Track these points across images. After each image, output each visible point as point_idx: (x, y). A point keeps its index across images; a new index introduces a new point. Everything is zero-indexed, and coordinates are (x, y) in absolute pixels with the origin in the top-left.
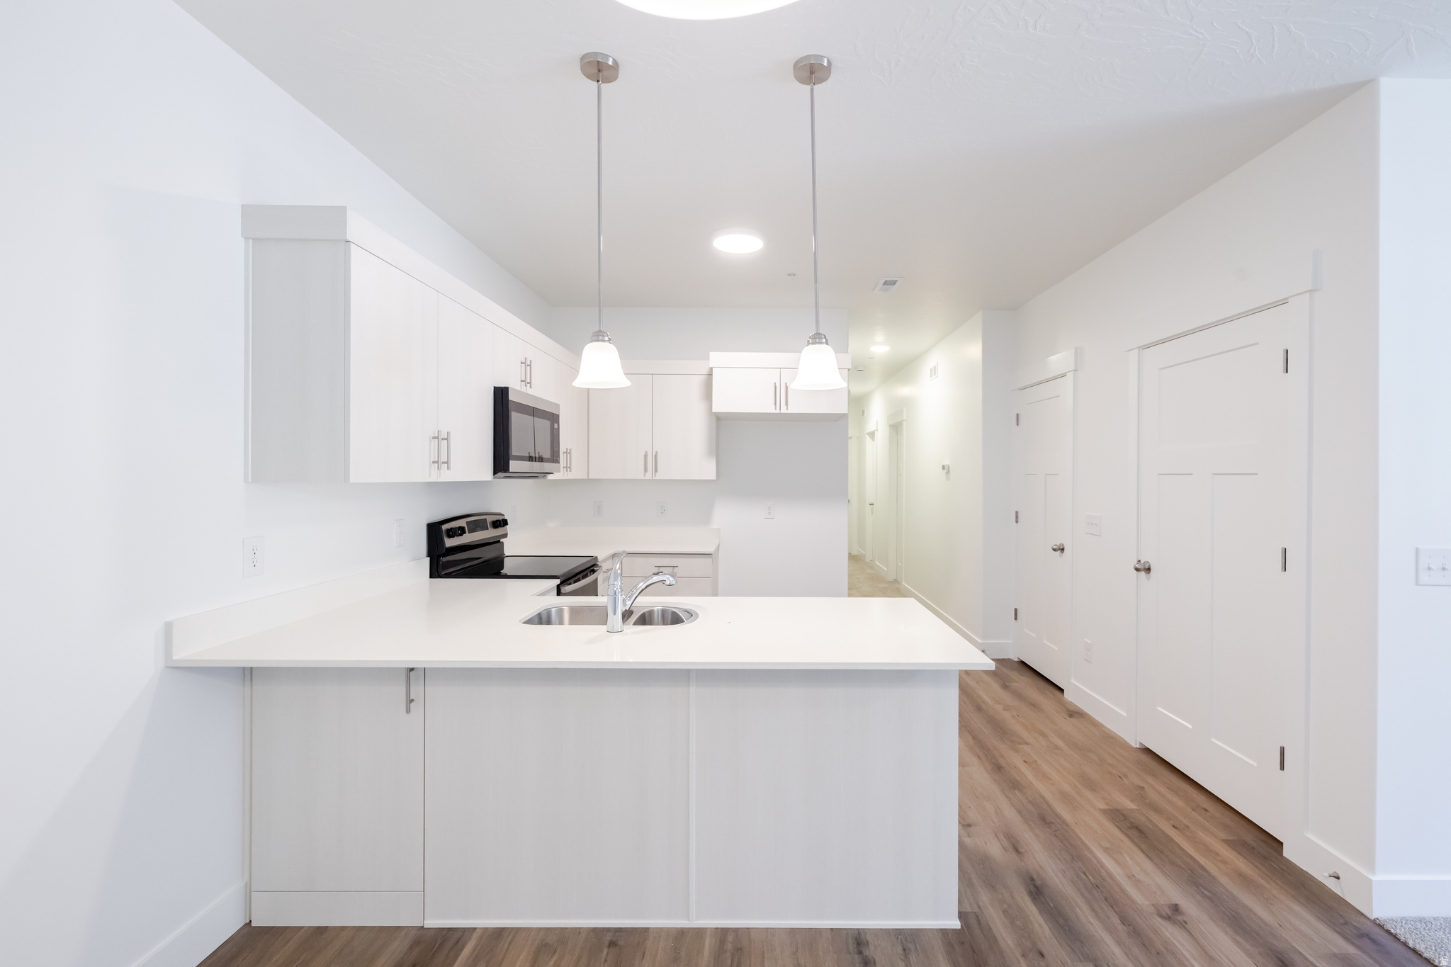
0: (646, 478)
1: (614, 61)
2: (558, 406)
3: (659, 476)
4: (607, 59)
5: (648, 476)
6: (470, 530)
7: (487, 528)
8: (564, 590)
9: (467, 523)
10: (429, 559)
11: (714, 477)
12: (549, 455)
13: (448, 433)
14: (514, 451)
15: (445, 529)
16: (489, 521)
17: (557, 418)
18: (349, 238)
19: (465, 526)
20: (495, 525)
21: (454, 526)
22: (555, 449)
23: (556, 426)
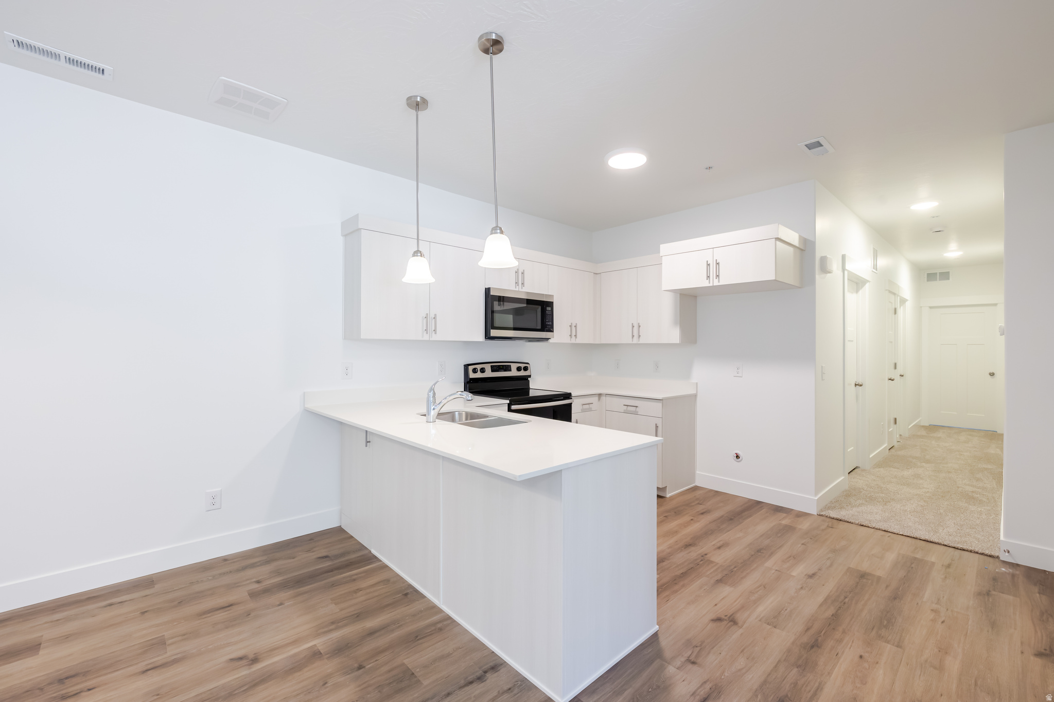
0: (633, 343)
1: (422, 98)
2: (552, 296)
3: (642, 341)
4: (417, 98)
5: (635, 341)
6: (493, 370)
7: (510, 370)
8: (514, 407)
9: (491, 366)
10: (463, 383)
11: (678, 342)
12: (539, 327)
13: (435, 315)
14: (496, 325)
15: (471, 368)
16: (514, 367)
17: (550, 304)
18: (360, 227)
19: (488, 368)
20: (519, 369)
21: (479, 367)
22: (547, 323)
23: (549, 309)
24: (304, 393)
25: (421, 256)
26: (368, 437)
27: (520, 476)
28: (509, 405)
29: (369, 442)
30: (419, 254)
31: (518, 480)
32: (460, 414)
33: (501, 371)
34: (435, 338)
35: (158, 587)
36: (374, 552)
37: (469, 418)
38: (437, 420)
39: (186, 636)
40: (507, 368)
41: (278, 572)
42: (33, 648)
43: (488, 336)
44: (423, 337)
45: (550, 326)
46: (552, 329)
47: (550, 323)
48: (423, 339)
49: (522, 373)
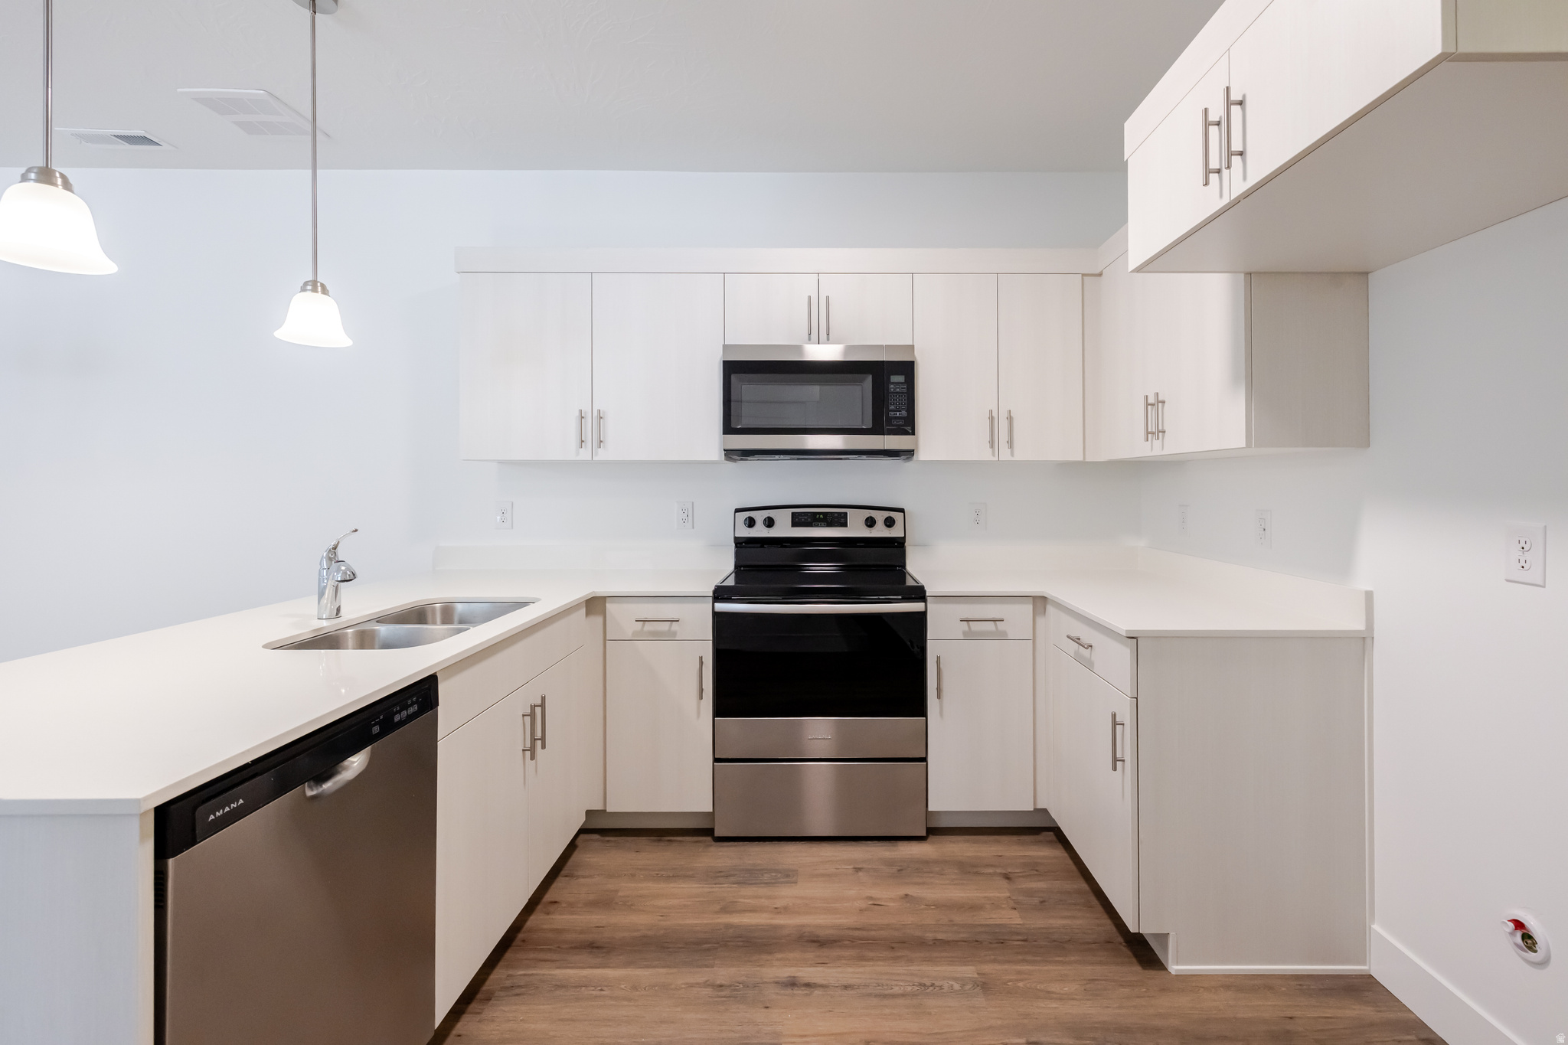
2: (909, 348)
6: (795, 524)
7: (845, 525)
9: (793, 513)
11: (1244, 446)
12: (868, 424)
14: (741, 424)
16: (855, 517)
19: (783, 519)
20: (870, 522)
21: (761, 515)
22: (891, 414)
23: (901, 379)
33: (818, 526)
34: (602, 455)
40: (840, 521)
44: (578, 454)
45: (901, 422)
46: (909, 429)
47: (904, 413)
48: (577, 458)
49: (880, 531)
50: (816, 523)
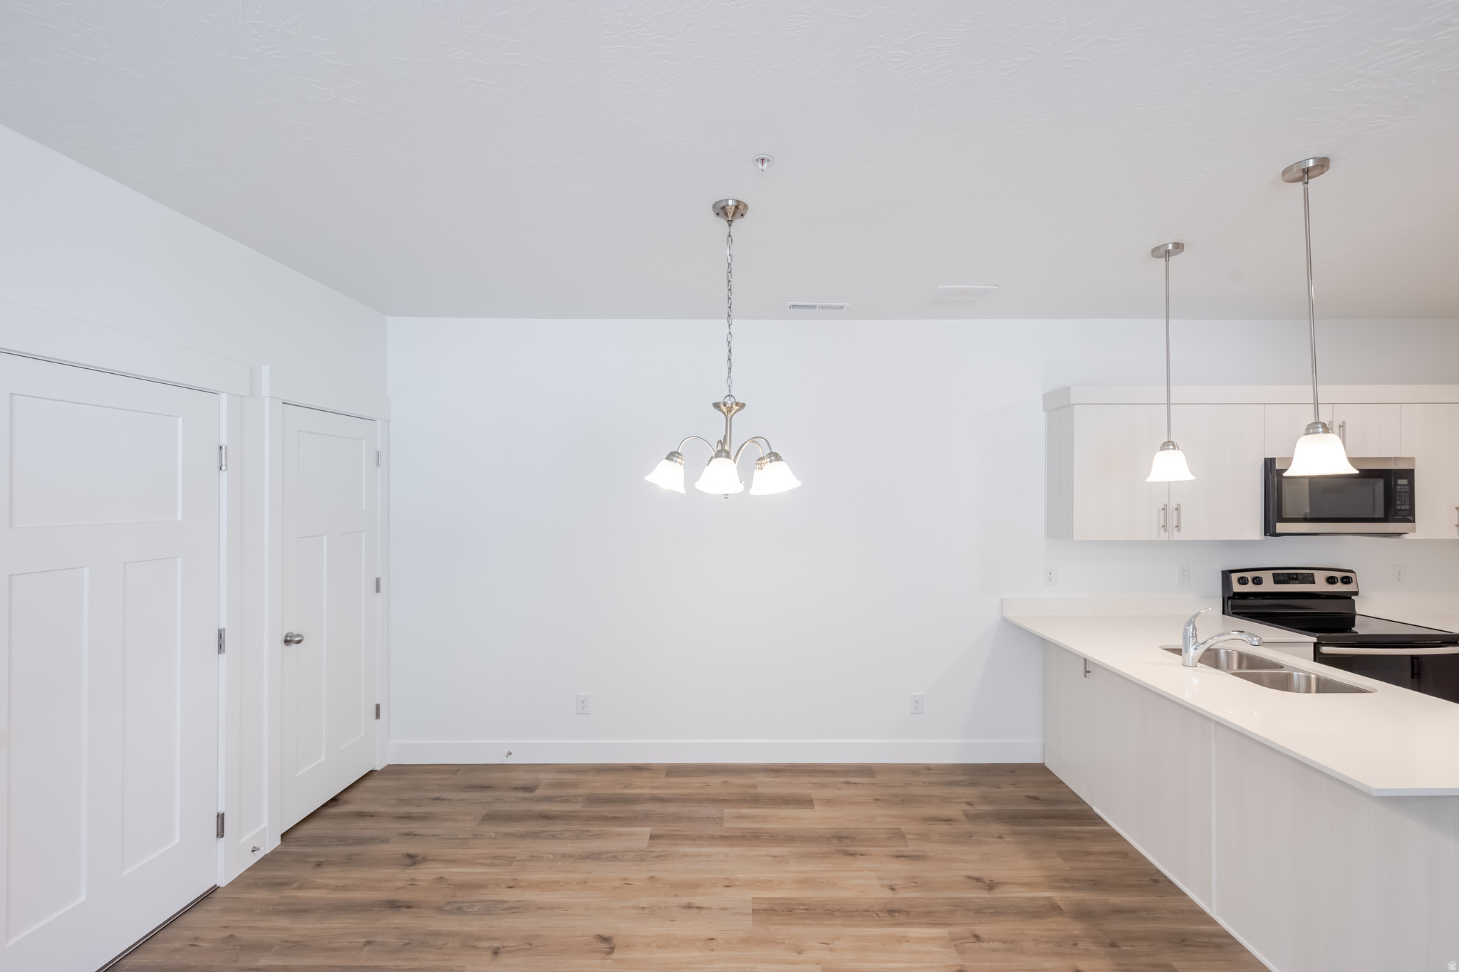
1: (1175, 244)
4: (1167, 246)
6: (1276, 582)
7: (1313, 582)
8: (1325, 650)
9: (1274, 575)
10: (1221, 599)
12: (1380, 514)
13: (1179, 505)
14: (1286, 514)
15: (1235, 577)
16: (1320, 577)
17: (1409, 474)
18: (1072, 402)
19: (1267, 577)
20: (1331, 580)
21: (1249, 575)
22: (1398, 507)
23: (1404, 482)
24: (1002, 600)
25: (1174, 449)
26: (1088, 667)
27: (1377, 790)
28: (1316, 646)
29: (1089, 672)
30: (1171, 447)
31: (1375, 795)
32: (1228, 654)
33: (1293, 583)
34: (1178, 536)
35: (879, 779)
36: (1096, 809)
37: (1244, 664)
38: (1199, 664)
39: (922, 837)
40: (1307, 579)
41: (987, 800)
42: (807, 802)
43: (1269, 530)
44: (1159, 536)
45: (1405, 513)
46: (1411, 518)
47: (1407, 507)
48: (1159, 539)
49: (1339, 588)
50: (1292, 581)
